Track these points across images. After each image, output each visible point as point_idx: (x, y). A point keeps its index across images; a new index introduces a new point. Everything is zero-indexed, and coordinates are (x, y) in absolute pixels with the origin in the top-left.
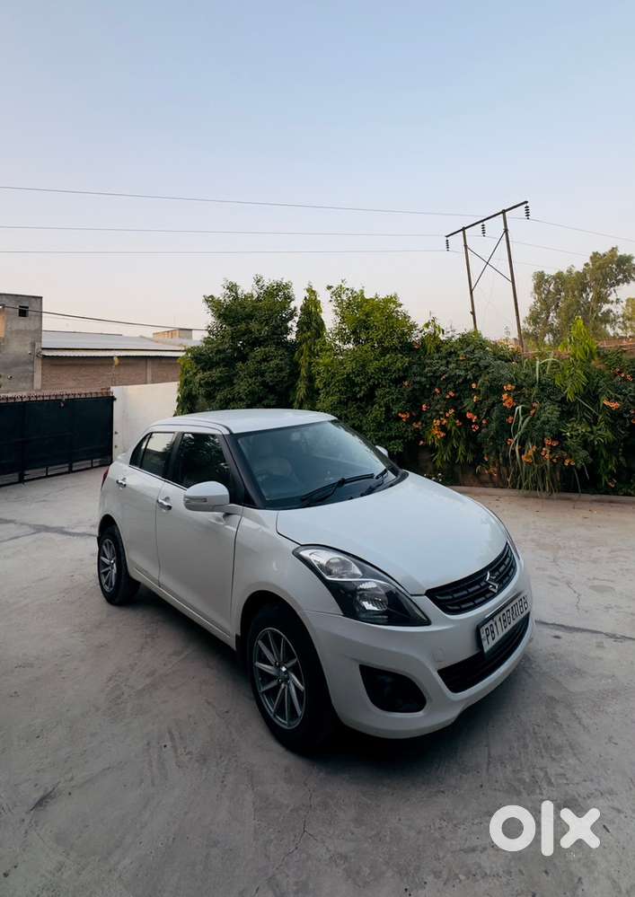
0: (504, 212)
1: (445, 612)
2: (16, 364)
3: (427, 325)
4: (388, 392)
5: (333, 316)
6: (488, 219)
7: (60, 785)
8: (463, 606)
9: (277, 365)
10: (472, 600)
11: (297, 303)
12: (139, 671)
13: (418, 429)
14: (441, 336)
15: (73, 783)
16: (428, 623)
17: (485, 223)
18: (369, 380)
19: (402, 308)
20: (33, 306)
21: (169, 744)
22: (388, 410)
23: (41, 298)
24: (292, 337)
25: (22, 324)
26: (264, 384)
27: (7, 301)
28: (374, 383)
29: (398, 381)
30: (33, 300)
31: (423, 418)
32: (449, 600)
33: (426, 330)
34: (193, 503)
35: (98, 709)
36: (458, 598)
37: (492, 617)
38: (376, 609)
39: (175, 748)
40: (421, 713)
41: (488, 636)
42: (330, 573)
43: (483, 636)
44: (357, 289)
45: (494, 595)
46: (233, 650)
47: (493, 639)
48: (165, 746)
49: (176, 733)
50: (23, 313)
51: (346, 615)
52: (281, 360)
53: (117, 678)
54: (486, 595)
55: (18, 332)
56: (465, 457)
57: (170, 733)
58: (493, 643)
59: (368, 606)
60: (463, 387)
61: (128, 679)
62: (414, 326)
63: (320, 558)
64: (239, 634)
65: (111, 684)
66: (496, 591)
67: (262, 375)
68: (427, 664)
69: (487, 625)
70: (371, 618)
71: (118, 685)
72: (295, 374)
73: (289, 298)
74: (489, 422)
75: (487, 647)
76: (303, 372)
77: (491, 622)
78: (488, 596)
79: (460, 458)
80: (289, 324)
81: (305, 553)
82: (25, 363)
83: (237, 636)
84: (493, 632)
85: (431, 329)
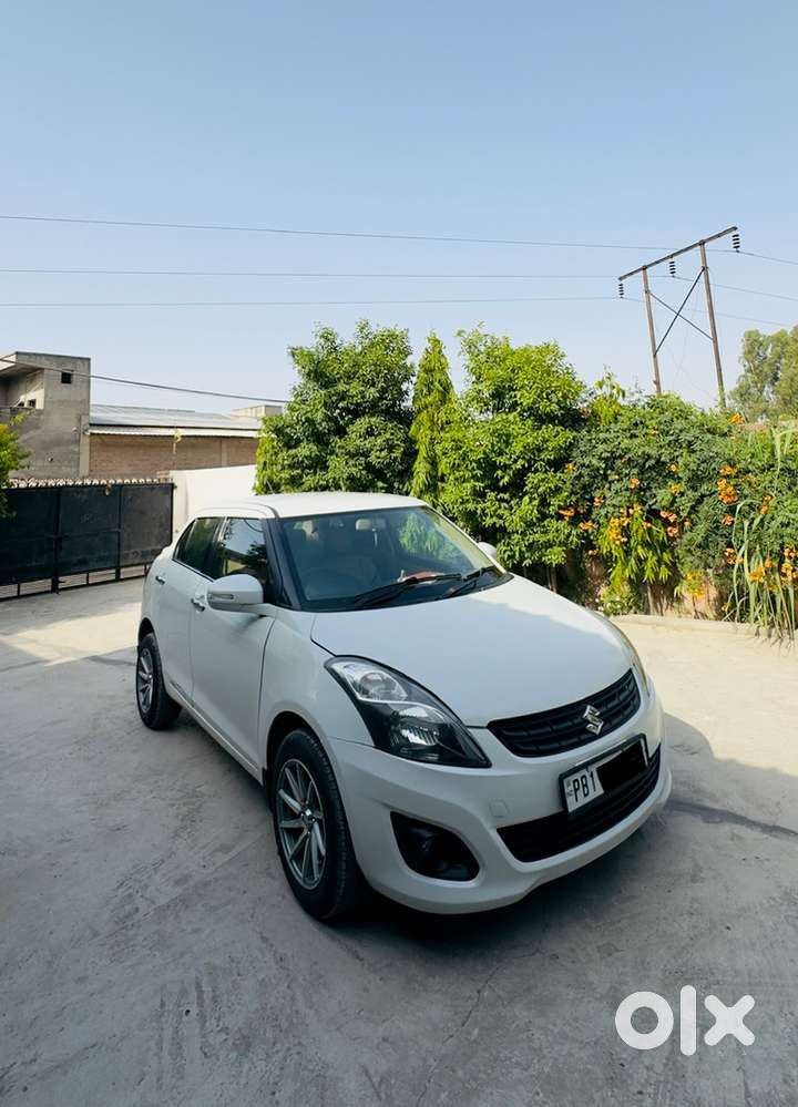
0: (702, 243)
1: (515, 753)
2: (58, 442)
3: (601, 385)
4: (543, 480)
5: (465, 374)
6: (679, 253)
7: (15, 1070)
8: (541, 747)
9: (388, 440)
10: (558, 739)
11: (415, 359)
12: (164, 875)
13: (586, 531)
14: (620, 400)
15: (35, 1068)
16: (487, 764)
17: (674, 259)
18: (515, 461)
19: (565, 360)
20: (80, 369)
21: (194, 1011)
22: (544, 503)
23: (89, 359)
24: (408, 404)
25: (65, 391)
26: (369, 467)
27: (48, 362)
28: (523, 466)
29: (558, 464)
30: (79, 362)
31: (593, 517)
32: (520, 737)
33: (599, 392)
34: (217, 599)
35: (96, 934)
36: (534, 736)
37: (585, 766)
38: (423, 742)
39: (202, 1017)
40: (471, 884)
41: (576, 790)
42: (365, 692)
43: (569, 789)
44: (499, 336)
45: (595, 737)
46: (259, 784)
47: (586, 795)
48: (188, 1011)
49: (206, 988)
50: (66, 378)
51: (378, 746)
52: (392, 434)
53: (131, 883)
54: (581, 736)
55: (62, 402)
56: (657, 574)
57: (198, 986)
58: (583, 801)
59: (414, 739)
60: (655, 471)
61: (146, 886)
62: (581, 386)
63: (354, 673)
64: (266, 767)
65: (121, 892)
66: (598, 732)
67: (366, 454)
68: (482, 820)
69: (578, 776)
70: (416, 753)
71: (130, 896)
72: (411, 454)
73: (405, 353)
74: (694, 524)
75: (573, 806)
76: (423, 453)
77: (584, 772)
78: (583, 737)
79: (649, 575)
80: (404, 387)
81: (338, 667)
82: (69, 443)
83: (264, 770)
84: (585, 786)
85: (606, 390)
